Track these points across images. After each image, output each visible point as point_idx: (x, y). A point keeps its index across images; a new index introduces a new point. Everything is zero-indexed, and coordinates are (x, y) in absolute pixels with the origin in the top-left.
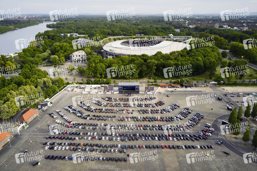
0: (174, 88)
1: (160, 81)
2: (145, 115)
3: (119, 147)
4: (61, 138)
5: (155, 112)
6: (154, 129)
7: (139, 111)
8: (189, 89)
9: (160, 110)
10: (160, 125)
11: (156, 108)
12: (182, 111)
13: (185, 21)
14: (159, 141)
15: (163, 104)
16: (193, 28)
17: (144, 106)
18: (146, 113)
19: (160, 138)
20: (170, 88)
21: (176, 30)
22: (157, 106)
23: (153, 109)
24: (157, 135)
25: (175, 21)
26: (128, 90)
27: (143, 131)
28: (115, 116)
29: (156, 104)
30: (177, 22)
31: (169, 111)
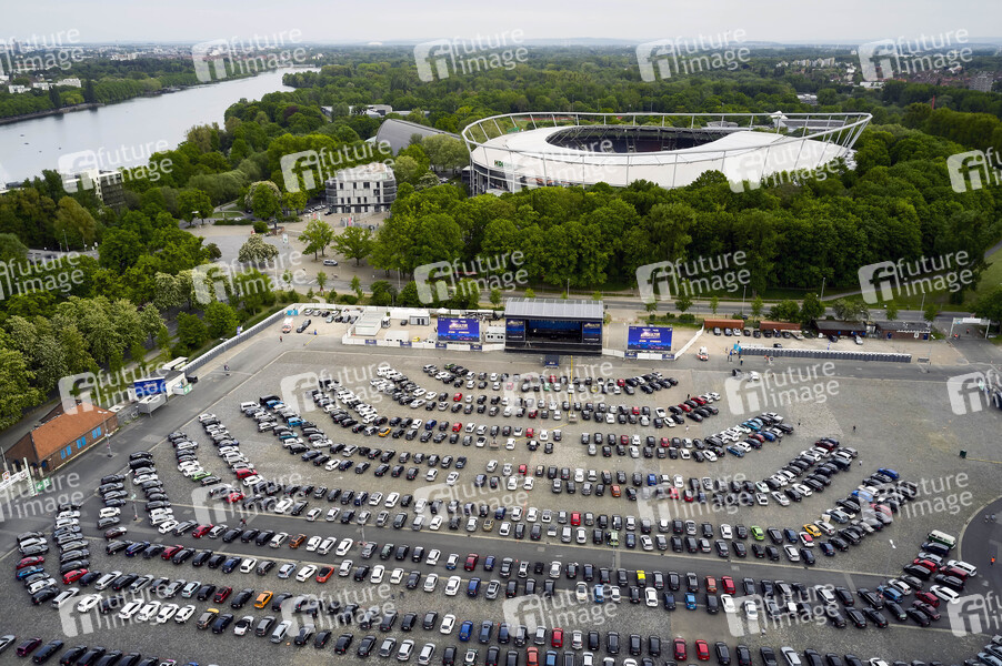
0: (773, 340)
1: (708, 303)
2: (610, 466)
3: (443, 631)
4: (170, 558)
5: (662, 450)
6: (649, 542)
7: (583, 443)
8: (845, 346)
9: (689, 441)
10: (679, 524)
11: (673, 432)
12: (803, 453)
13: (843, 66)
14: (662, 613)
15: (711, 412)
16: (877, 90)
17: (611, 417)
18: (620, 453)
19: (670, 599)
20: (751, 338)
21: (799, 97)
22: (676, 420)
23: (657, 435)
24: (659, 578)
25: (801, 67)
26: (549, 336)
27: (591, 547)
28: (463, 460)
29: (672, 410)
30: (809, 70)
31: (733, 452)
